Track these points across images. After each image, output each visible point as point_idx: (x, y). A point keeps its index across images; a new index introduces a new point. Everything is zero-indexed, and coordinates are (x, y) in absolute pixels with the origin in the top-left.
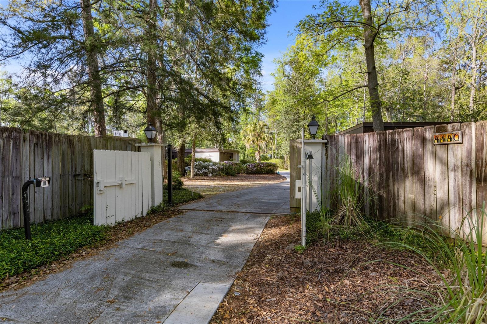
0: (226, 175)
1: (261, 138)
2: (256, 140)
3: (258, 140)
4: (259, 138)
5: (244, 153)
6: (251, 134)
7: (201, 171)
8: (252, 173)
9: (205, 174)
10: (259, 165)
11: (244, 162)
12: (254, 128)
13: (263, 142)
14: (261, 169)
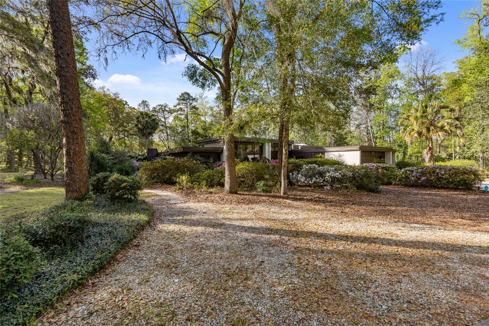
0: (358, 189)
1: (436, 127)
2: (424, 131)
3: (428, 130)
4: (432, 128)
5: (404, 152)
6: (415, 122)
7: (311, 180)
8: (416, 185)
9: (319, 187)
10: (434, 172)
11: (401, 165)
12: (424, 113)
13: (440, 133)
14: (439, 179)
